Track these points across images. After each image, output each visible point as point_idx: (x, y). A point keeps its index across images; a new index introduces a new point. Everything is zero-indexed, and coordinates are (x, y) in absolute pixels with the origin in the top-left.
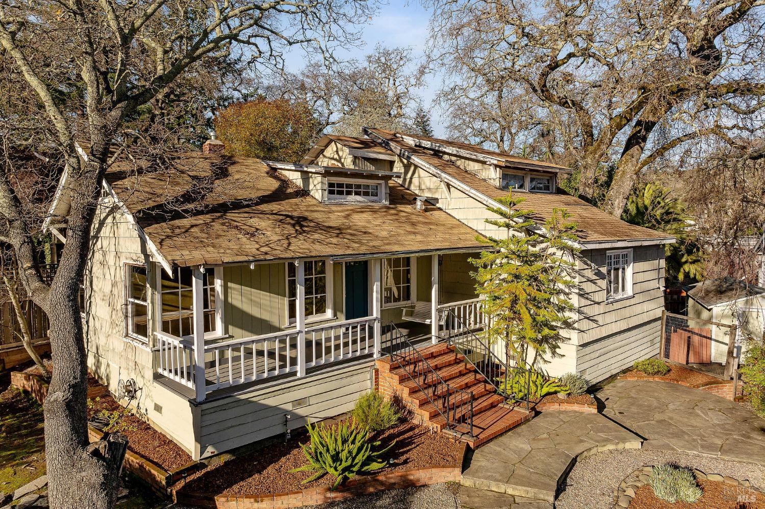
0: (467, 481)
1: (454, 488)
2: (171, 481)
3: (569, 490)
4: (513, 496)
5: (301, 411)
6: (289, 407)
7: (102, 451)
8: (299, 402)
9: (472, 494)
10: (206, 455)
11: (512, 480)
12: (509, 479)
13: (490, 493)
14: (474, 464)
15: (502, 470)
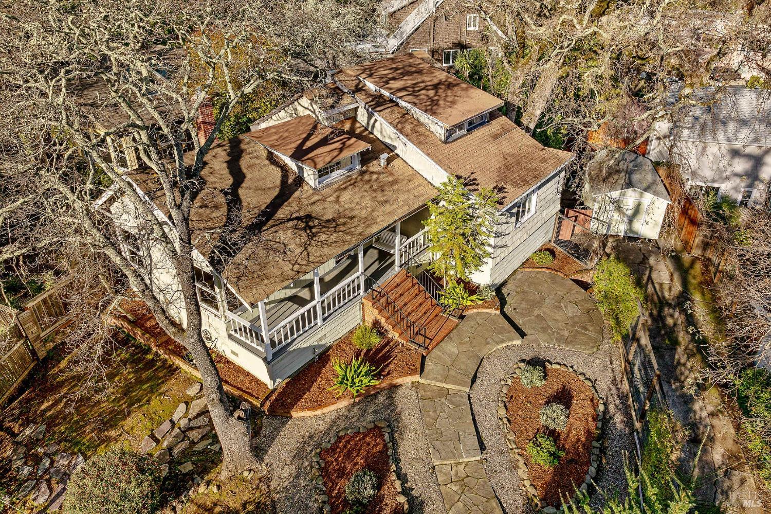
0: (423, 381)
1: (416, 385)
2: (263, 404)
3: (478, 380)
4: (448, 389)
5: (322, 343)
6: (316, 343)
7: (241, 416)
8: (321, 339)
9: (427, 389)
10: (276, 384)
11: (448, 380)
12: (445, 379)
13: (436, 388)
14: (426, 368)
15: (442, 372)
